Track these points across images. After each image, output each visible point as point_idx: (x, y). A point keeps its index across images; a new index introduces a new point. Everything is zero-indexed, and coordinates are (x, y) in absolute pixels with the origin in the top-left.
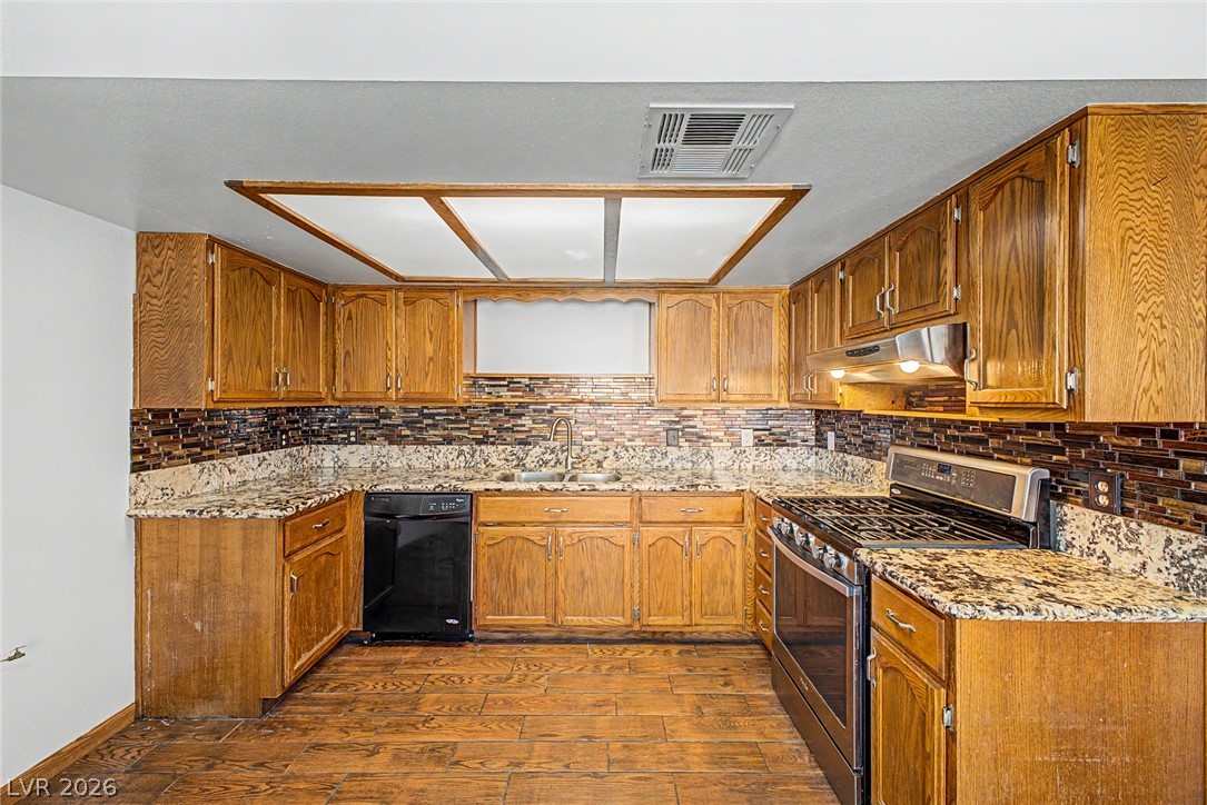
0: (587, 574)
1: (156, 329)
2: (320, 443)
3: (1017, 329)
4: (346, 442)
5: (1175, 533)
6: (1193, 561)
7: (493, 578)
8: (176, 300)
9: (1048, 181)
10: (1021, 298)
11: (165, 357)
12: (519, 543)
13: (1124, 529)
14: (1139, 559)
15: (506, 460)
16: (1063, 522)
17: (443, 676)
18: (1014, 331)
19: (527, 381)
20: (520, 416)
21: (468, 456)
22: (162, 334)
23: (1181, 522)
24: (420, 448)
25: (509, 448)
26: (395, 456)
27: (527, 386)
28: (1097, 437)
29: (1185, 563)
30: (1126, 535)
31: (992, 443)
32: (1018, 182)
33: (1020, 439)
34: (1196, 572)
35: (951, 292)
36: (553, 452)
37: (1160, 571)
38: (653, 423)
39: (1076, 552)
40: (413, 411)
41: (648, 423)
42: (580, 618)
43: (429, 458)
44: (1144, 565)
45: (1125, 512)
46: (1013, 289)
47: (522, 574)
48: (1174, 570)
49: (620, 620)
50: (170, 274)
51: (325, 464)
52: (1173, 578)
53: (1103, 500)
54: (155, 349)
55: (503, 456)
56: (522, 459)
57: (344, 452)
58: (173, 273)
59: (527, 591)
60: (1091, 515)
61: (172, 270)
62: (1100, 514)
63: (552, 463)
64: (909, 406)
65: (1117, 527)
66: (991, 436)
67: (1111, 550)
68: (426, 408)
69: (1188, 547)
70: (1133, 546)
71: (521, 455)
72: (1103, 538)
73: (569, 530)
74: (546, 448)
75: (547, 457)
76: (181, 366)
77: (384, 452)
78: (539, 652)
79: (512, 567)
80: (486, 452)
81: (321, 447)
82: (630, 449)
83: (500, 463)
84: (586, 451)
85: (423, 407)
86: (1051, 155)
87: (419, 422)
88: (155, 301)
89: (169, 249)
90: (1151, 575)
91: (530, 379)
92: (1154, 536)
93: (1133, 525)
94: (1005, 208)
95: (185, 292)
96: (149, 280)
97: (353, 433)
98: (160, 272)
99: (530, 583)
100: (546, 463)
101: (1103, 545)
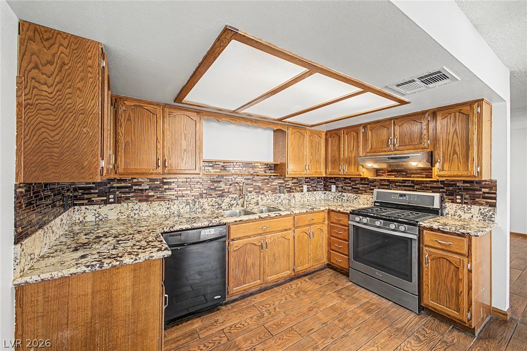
0: (276, 255)
1: (44, 113)
2: (83, 204)
3: (457, 155)
4: (106, 202)
5: (482, 207)
6: (487, 213)
7: (236, 268)
8: (69, 91)
9: (471, 115)
10: (459, 146)
11: (57, 137)
12: (249, 246)
13: (466, 208)
14: (471, 215)
15: (212, 205)
16: (445, 208)
17: (231, 327)
18: (456, 155)
19: (222, 164)
20: (220, 182)
21: (192, 205)
22: (51, 117)
23: (482, 204)
24: (162, 203)
25: (214, 199)
26: (144, 210)
27: (222, 166)
28: (456, 184)
29: (485, 214)
30: (467, 209)
31: (416, 187)
32: (457, 114)
33: (427, 185)
34: (488, 216)
35: (427, 142)
36: (235, 200)
37: (477, 217)
38: (275, 184)
39: (450, 216)
40: (156, 180)
41: (273, 184)
42: (274, 276)
43: (168, 208)
44: (472, 216)
45: (466, 203)
46: (455, 143)
47: (250, 262)
48: (482, 216)
49: (289, 272)
50: (61, 67)
51: (87, 219)
52: (481, 218)
53: (460, 201)
54: (43, 130)
55: (211, 203)
56: (221, 205)
57: (105, 210)
58: (67, 67)
59: (252, 270)
60: (455, 205)
61: (64, 64)
62: (458, 205)
63: (235, 205)
64: (377, 175)
65: (464, 207)
66: (416, 185)
67: (462, 214)
68: (165, 178)
69: (486, 210)
70: (469, 212)
71: (220, 202)
72: (459, 211)
73: (269, 235)
74: (232, 198)
75: (232, 202)
76: (74, 147)
77: (137, 207)
78: (258, 299)
79: (245, 259)
80: (202, 202)
81: (83, 208)
82: (267, 196)
83: (209, 207)
84: (250, 198)
85: (163, 178)
86: (472, 109)
87: (161, 188)
88: (45, 88)
89: (61, 45)
90: (474, 218)
91: (224, 162)
92: (475, 209)
93: (469, 206)
94: (452, 120)
95: (79, 85)
96: (36, 67)
97: (111, 196)
98: (50, 63)
99: (253, 265)
100: (232, 205)
101: (459, 212)
